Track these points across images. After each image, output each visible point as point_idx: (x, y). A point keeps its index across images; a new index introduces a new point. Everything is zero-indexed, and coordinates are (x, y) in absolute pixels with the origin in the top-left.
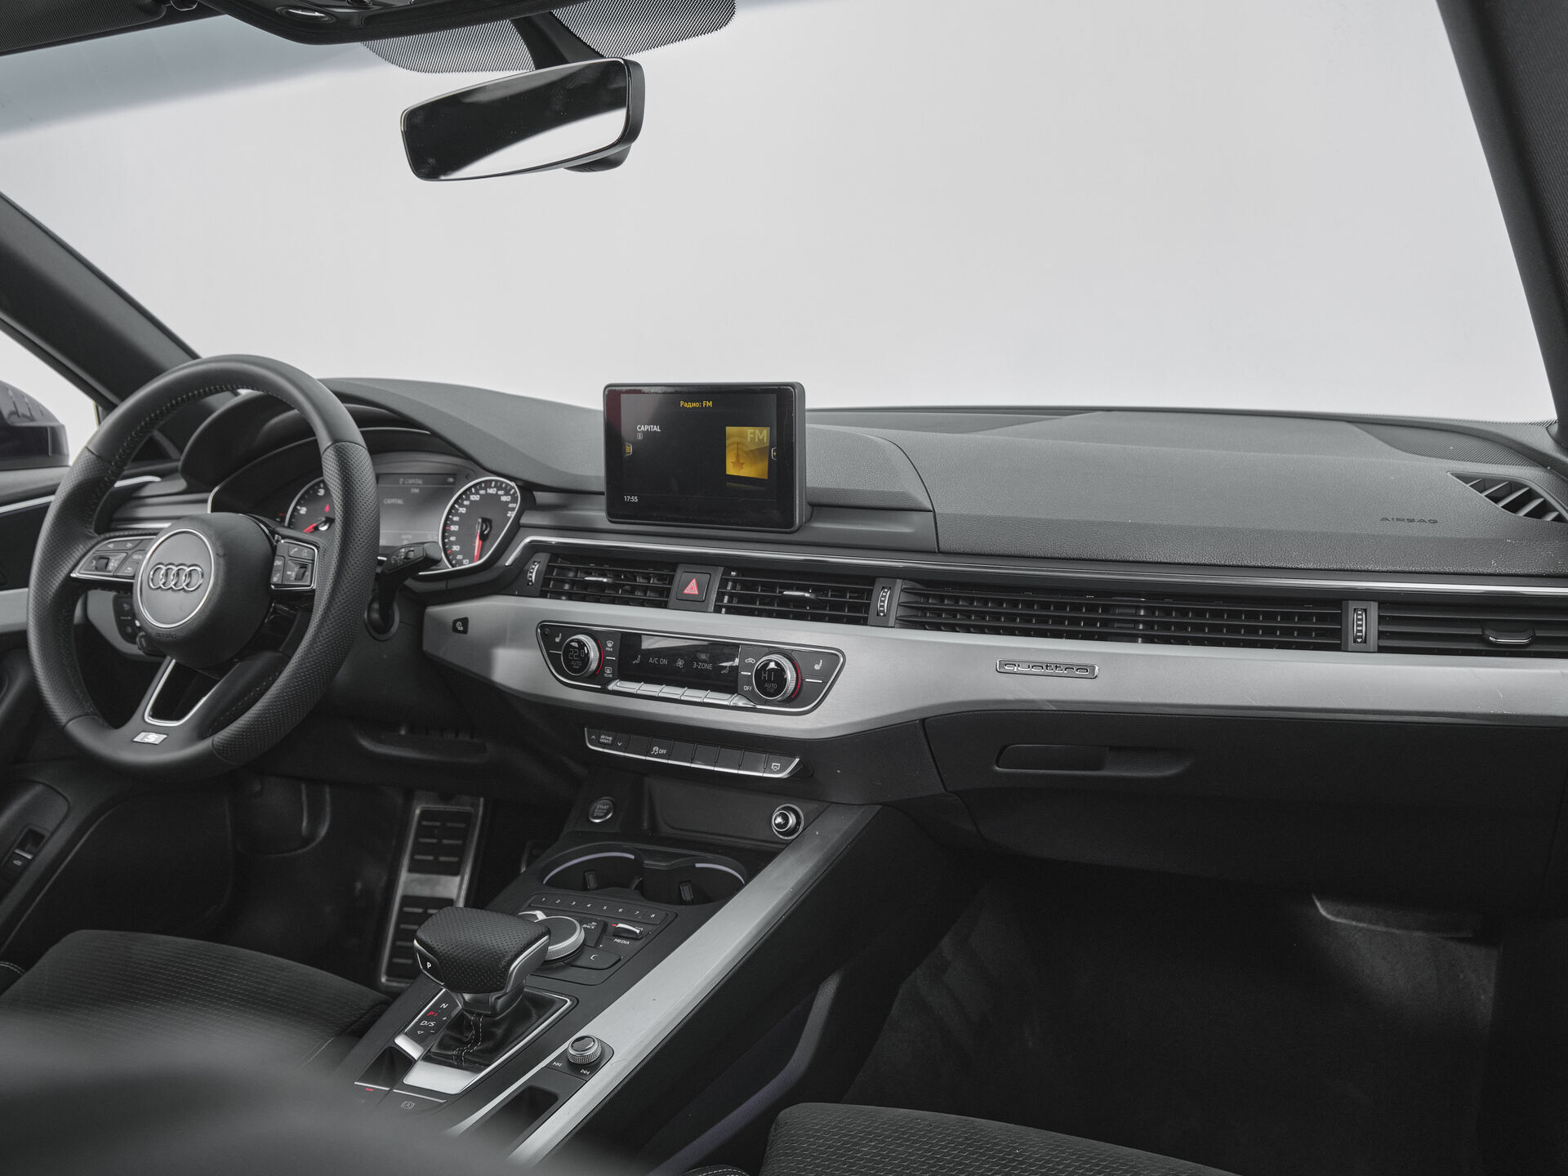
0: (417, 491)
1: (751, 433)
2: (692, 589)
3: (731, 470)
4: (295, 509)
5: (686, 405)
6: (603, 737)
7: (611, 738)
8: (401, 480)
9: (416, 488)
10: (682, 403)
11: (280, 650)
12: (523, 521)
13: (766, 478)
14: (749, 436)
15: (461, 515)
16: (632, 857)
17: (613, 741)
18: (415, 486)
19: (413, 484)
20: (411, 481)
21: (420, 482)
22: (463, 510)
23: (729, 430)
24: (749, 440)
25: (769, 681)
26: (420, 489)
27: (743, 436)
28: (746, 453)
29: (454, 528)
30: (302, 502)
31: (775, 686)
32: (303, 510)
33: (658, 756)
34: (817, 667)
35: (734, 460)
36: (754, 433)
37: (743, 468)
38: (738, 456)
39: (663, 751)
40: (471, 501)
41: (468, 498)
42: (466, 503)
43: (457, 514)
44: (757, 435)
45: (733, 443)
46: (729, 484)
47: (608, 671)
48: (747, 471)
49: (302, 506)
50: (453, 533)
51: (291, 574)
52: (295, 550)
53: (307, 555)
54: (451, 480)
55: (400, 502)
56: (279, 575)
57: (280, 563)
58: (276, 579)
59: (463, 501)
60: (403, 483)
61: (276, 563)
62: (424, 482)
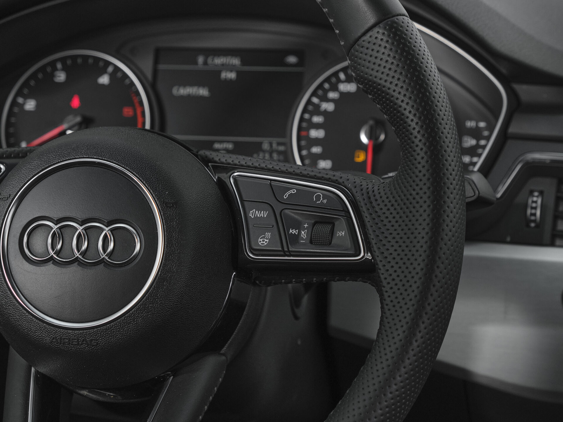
0: (232, 75)
4: (14, 103)
8: (201, 60)
9: (232, 71)
11: (223, 351)
12: (513, 129)
15: (325, 113)
18: (230, 68)
19: (223, 65)
20: (219, 61)
21: (236, 61)
22: (329, 107)
26: (239, 73)
29: (314, 133)
30: (26, 91)
32: (30, 105)
40: (342, 94)
41: (334, 88)
42: (332, 95)
43: (317, 111)
49: (26, 97)
50: (316, 142)
51: (299, 233)
52: (292, 191)
53: (325, 201)
54: (292, 59)
55: (203, 92)
56: (268, 235)
57: (263, 214)
58: (263, 242)
59: (326, 92)
60: (205, 63)
61: (253, 214)
62: (244, 63)
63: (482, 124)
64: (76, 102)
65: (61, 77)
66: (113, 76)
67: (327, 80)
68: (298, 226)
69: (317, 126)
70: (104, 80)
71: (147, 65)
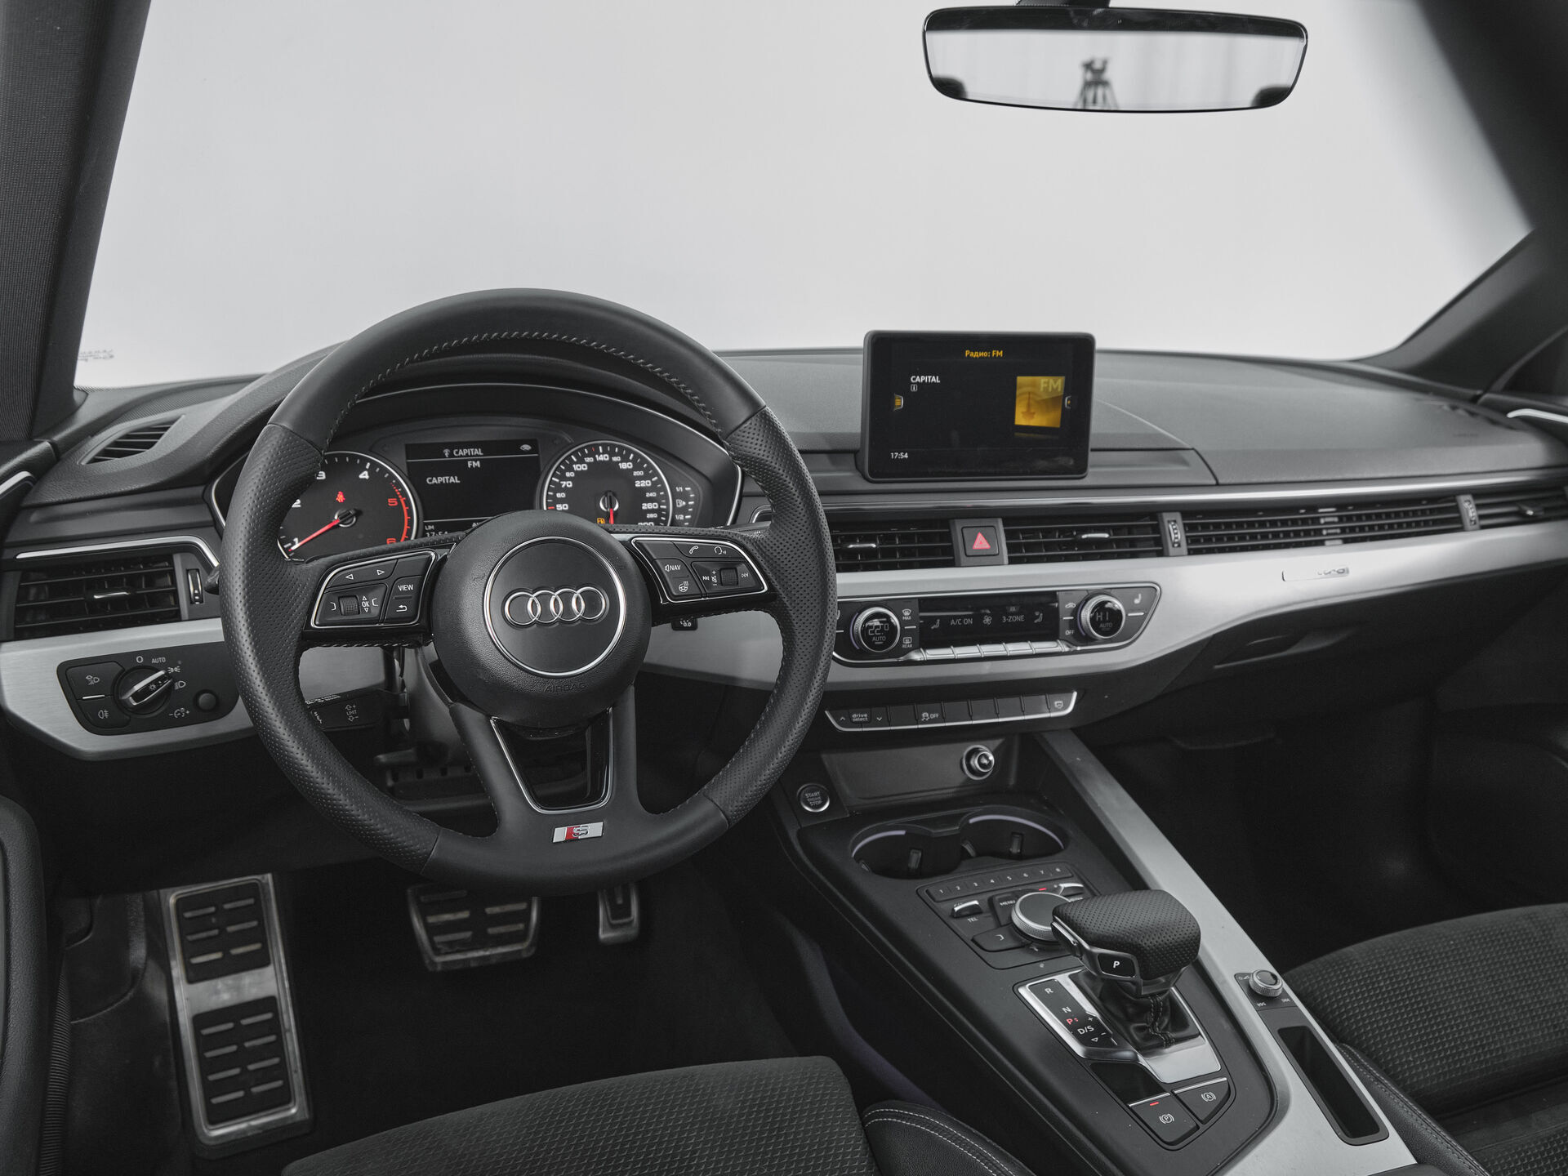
0: (477, 464)
1: (1045, 383)
2: (981, 543)
3: (1021, 420)
5: (972, 355)
6: (854, 716)
7: (866, 715)
8: (446, 452)
9: (476, 461)
10: (967, 353)
13: (1058, 426)
14: (1042, 386)
15: (566, 490)
16: (902, 833)
17: (870, 717)
18: (475, 458)
19: (467, 456)
20: (463, 452)
21: (478, 452)
22: (569, 484)
23: (1020, 380)
24: (1042, 389)
25: (1104, 621)
26: (482, 462)
27: (1034, 385)
28: (1038, 402)
29: (560, 507)
31: (1109, 625)
33: (931, 721)
34: (1137, 601)
35: (1024, 410)
36: (1048, 383)
37: (1032, 417)
38: (1029, 406)
39: (934, 716)
40: (576, 472)
41: (570, 469)
42: (568, 474)
43: (559, 488)
44: (1052, 384)
45: (1021, 394)
46: (1017, 434)
47: (907, 642)
48: (1038, 420)
51: (711, 579)
52: (694, 548)
53: (725, 552)
54: (526, 447)
55: (454, 480)
56: (686, 583)
57: (677, 568)
58: (684, 588)
59: (563, 472)
60: (451, 455)
61: (667, 568)
62: (485, 453)
63: (688, 489)
64: (340, 498)
65: (322, 476)
66: (371, 472)
67: (563, 463)
68: (709, 574)
69: (562, 501)
70: (364, 475)
71: (402, 460)
